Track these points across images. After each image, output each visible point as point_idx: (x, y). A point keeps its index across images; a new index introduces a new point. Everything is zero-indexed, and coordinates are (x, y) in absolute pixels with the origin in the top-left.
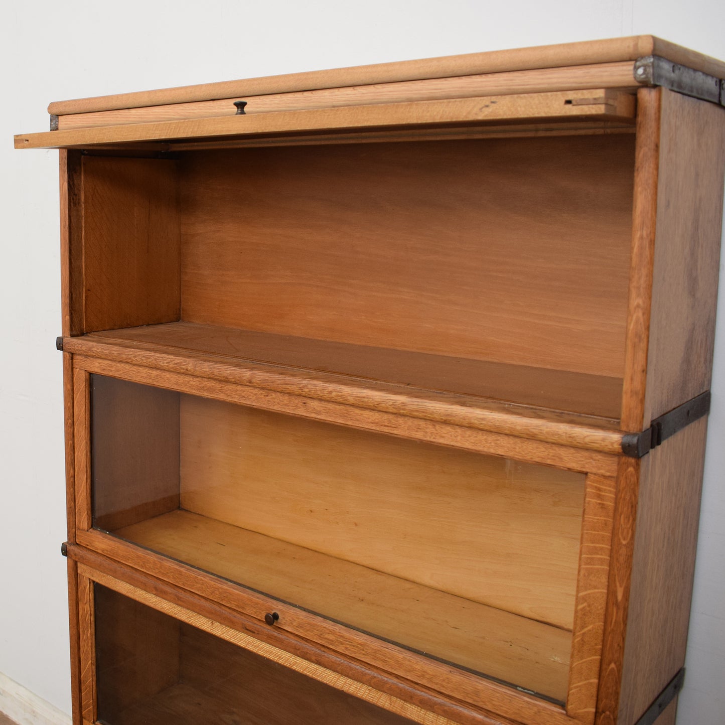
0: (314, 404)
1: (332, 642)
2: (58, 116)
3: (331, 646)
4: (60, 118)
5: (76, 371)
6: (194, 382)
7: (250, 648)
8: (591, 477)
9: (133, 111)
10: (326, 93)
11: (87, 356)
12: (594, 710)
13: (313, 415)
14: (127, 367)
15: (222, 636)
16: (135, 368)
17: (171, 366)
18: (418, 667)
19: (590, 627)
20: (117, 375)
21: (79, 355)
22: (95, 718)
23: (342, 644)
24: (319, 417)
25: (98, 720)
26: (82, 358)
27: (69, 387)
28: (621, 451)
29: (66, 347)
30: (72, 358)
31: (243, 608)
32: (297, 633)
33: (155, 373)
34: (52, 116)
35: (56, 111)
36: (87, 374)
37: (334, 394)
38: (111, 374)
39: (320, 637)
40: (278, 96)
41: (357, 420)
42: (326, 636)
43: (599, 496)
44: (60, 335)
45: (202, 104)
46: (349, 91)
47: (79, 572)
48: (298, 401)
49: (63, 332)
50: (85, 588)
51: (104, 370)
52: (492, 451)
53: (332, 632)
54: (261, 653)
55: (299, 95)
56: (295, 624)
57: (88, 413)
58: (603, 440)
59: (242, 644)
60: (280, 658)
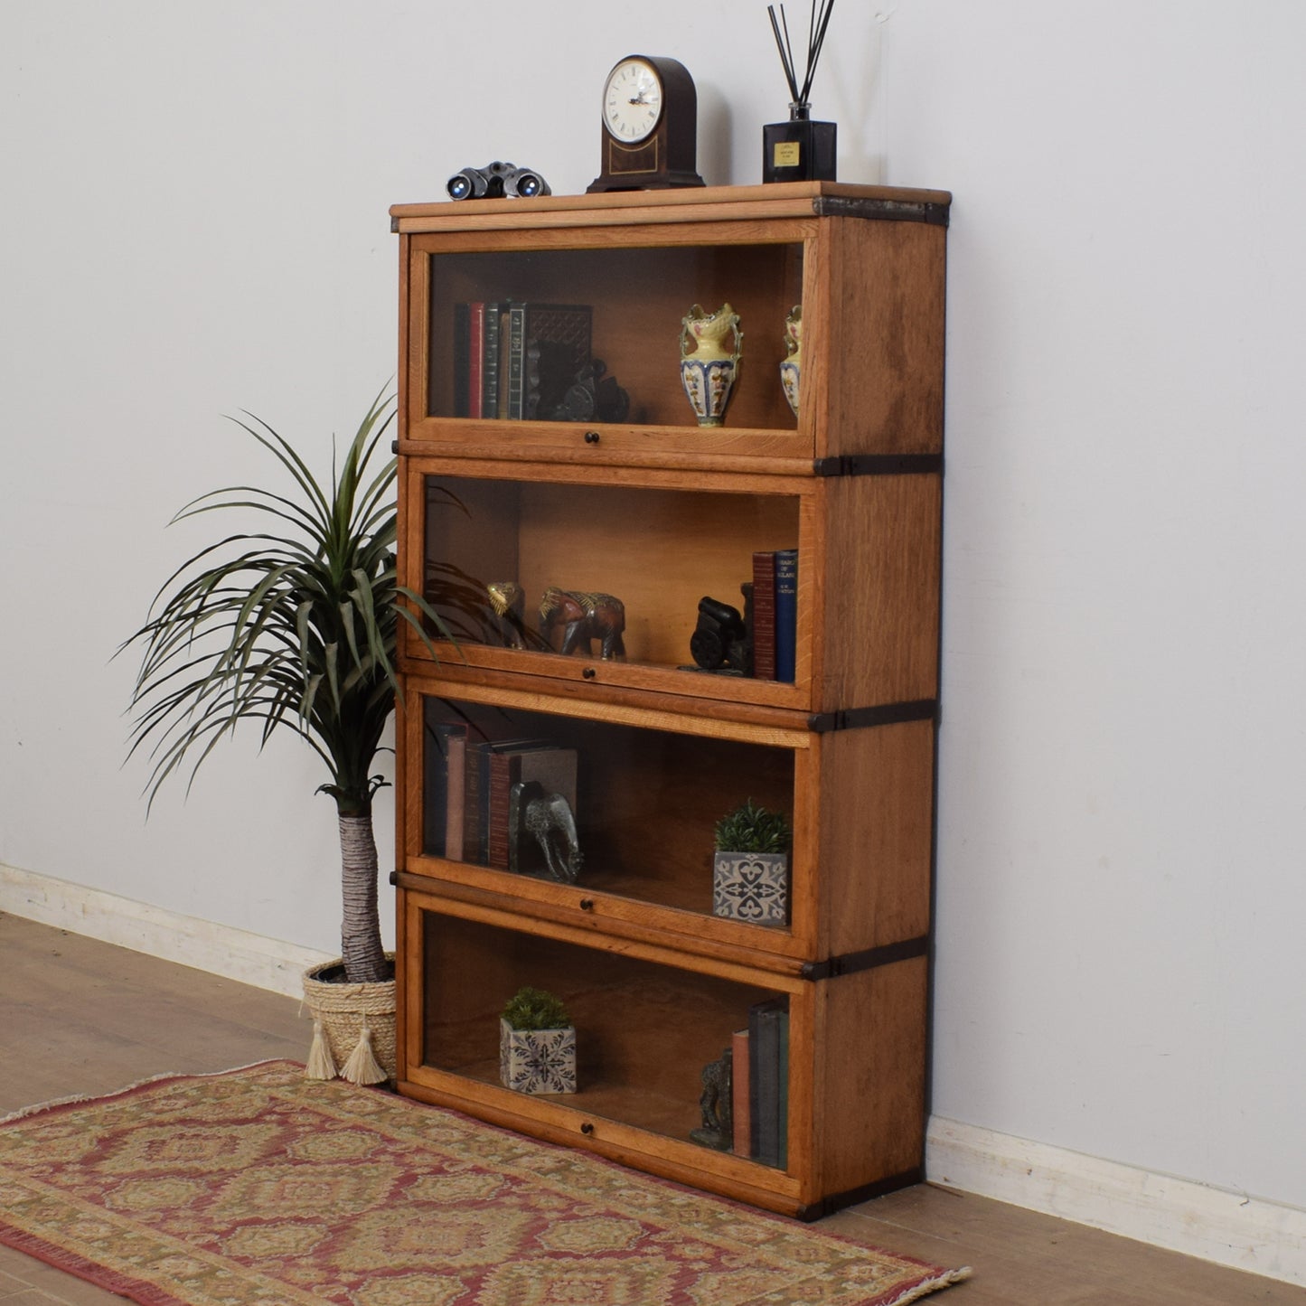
0: (623, 472)
1: (636, 682)
2: (399, 218)
3: (636, 687)
4: (401, 220)
5: (411, 475)
6: (525, 468)
7: (571, 713)
8: (802, 497)
9: (473, 218)
10: (629, 211)
11: (423, 457)
12: (810, 678)
13: (622, 482)
14: (463, 462)
15: (547, 709)
16: (471, 463)
17: (504, 454)
18: (699, 683)
19: (806, 613)
20: (453, 472)
21: (416, 456)
22: (420, 850)
23: (644, 681)
24: (625, 483)
25: (423, 853)
26: (418, 460)
27: (403, 491)
28: (813, 472)
29: (403, 449)
30: (407, 462)
31: (565, 674)
32: (610, 683)
33: (489, 464)
34: (393, 217)
35: (397, 213)
36: (422, 477)
37: (635, 459)
38: (447, 472)
39: (628, 681)
40: (594, 211)
41: (654, 481)
42: (633, 678)
43: (807, 511)
44: (396, 439)
45: (534, 215)
46: (645, 210)
47: (408, 688)
48: (610, 472)
49: (399, 436)
50: (414, 704)
51: (439, 469)
52: (743, 489)
53: (637, 673)
54: (580, 714)
55: (609, 212)
56: (608, 675)
57: (422, 517)
58: (804, 466)
59: (564, 711)
60: (596, 713)
